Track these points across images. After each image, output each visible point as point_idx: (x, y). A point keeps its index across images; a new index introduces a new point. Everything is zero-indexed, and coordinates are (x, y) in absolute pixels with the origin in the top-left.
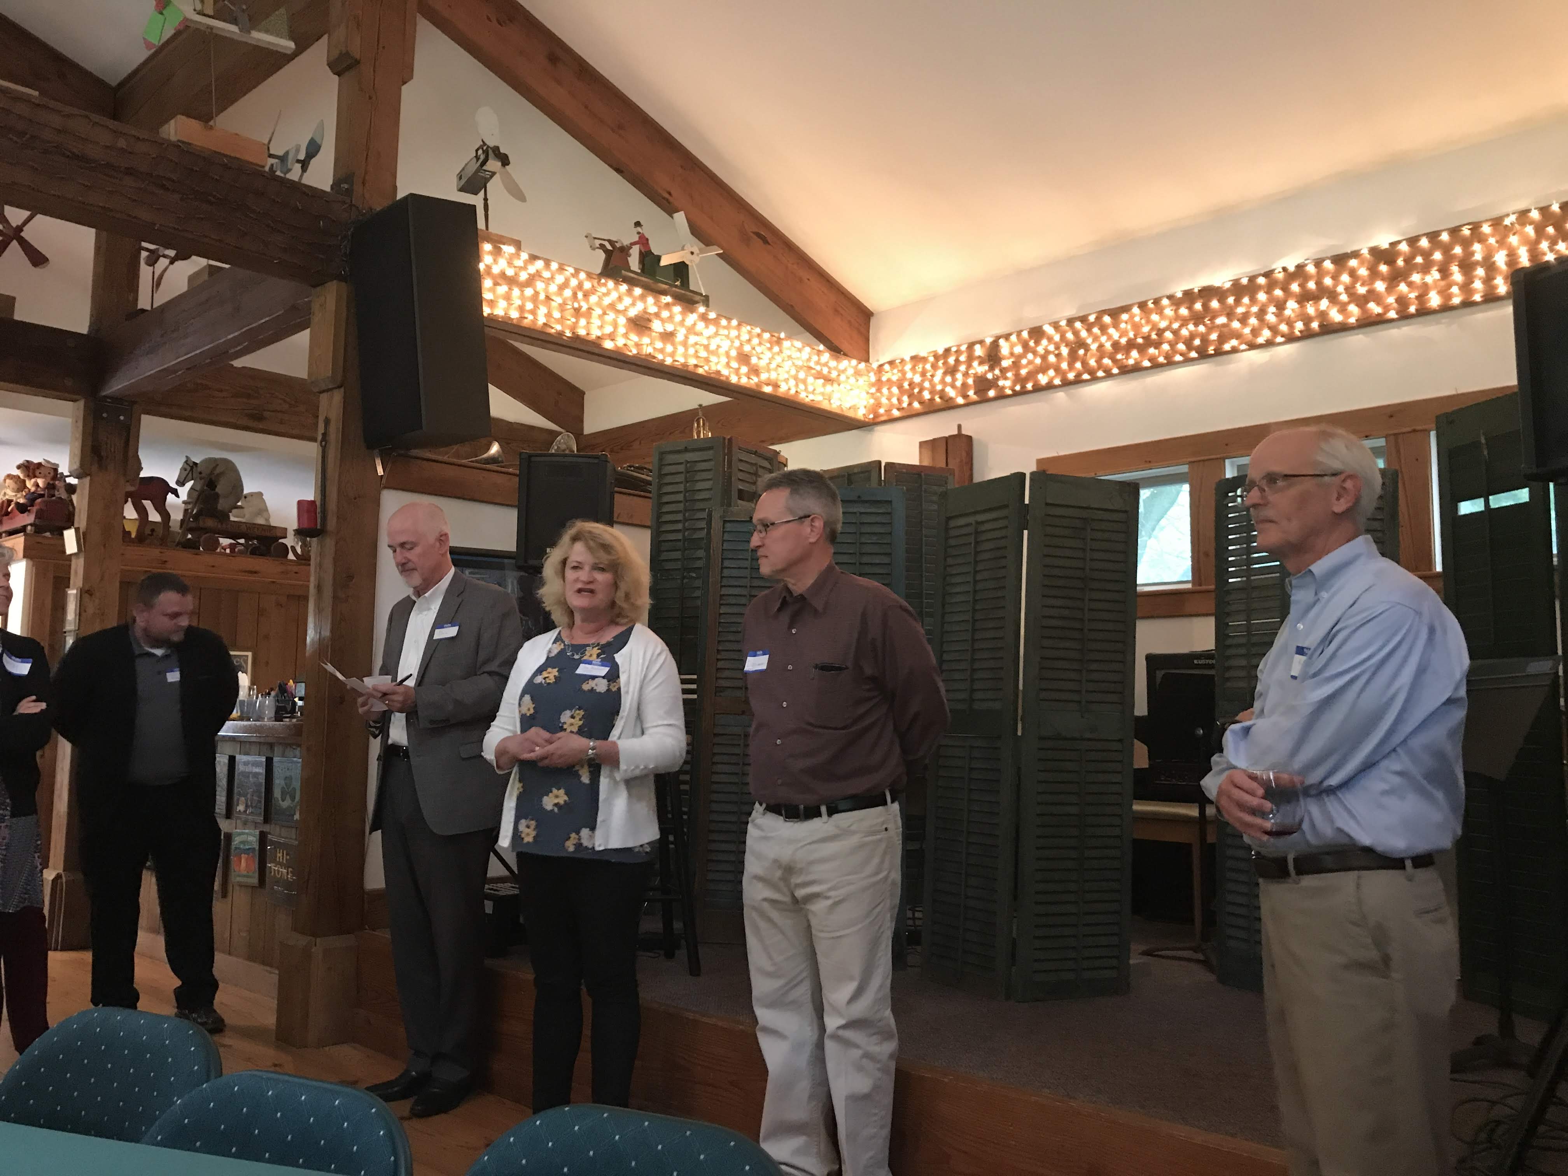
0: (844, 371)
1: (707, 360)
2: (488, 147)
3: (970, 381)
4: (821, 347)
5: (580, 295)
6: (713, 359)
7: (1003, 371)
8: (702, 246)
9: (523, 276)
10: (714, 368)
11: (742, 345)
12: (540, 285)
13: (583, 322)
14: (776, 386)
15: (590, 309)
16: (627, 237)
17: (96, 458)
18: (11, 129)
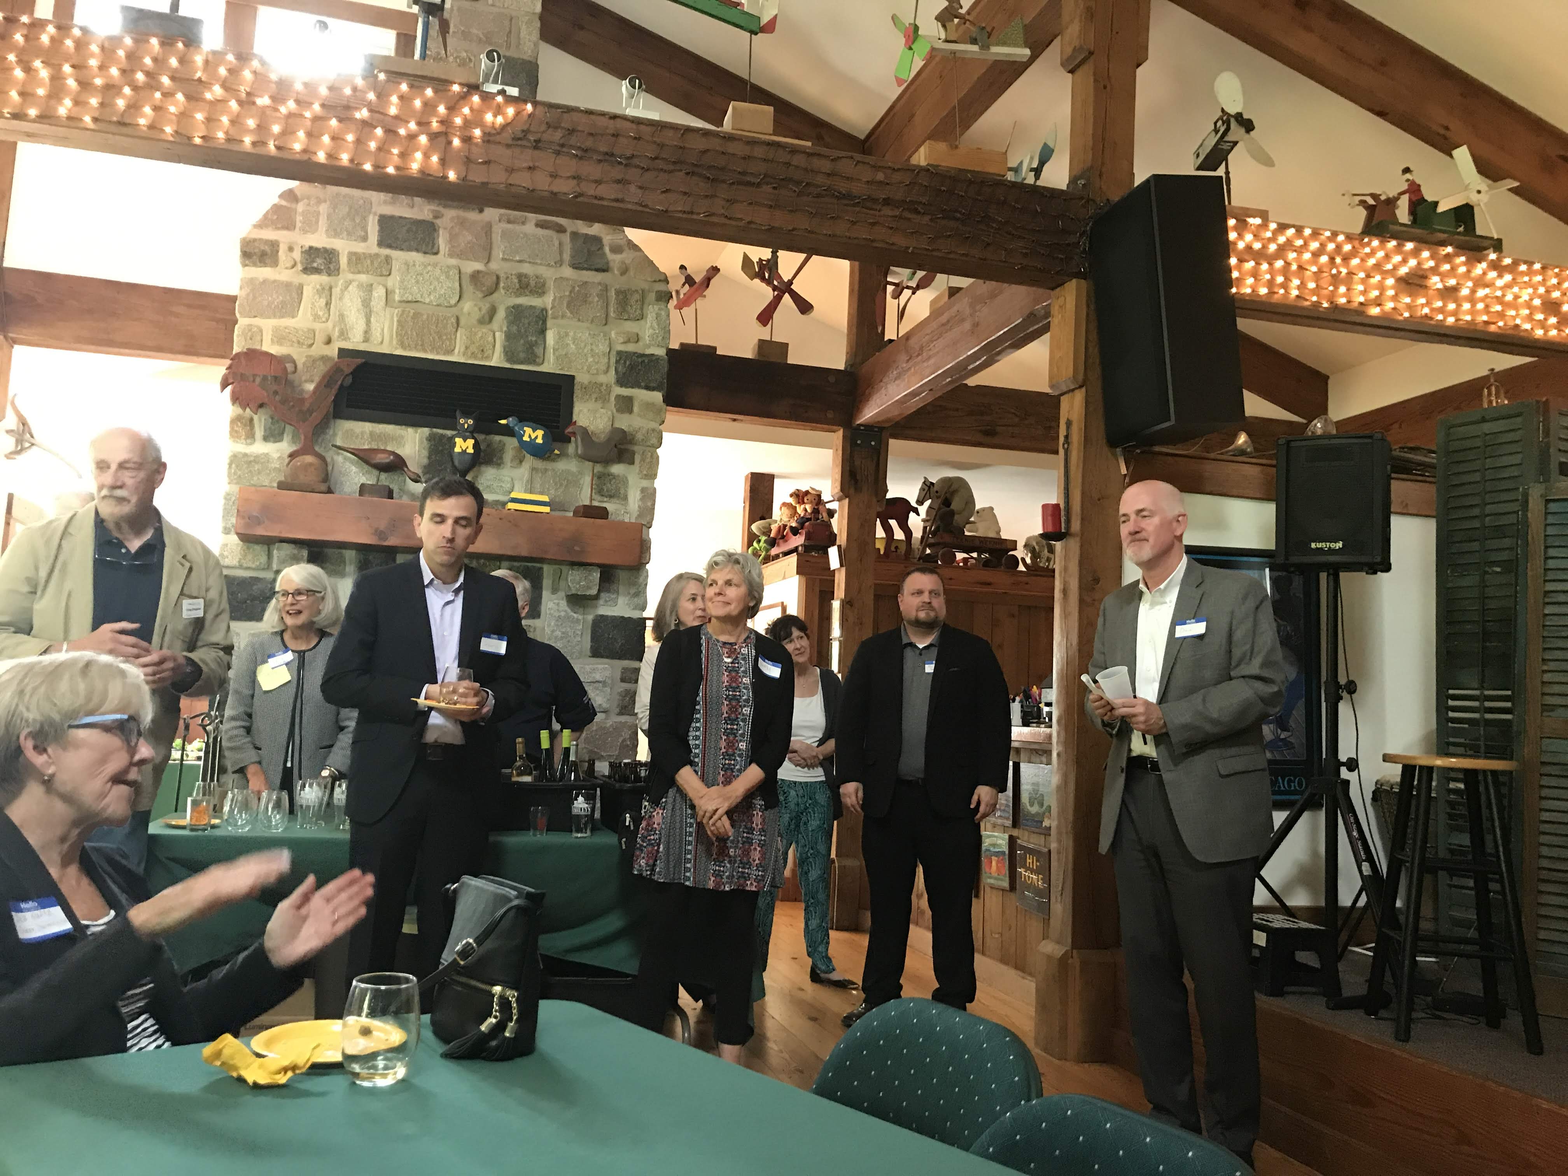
1: (1502, 314)
2: (1229, 115)
5: (1338, 260)
6: (1511, 313)
8: (1490, 182)
9: (1273, 247)
10: (1511, 323)
12: (1292, 256)
13: (1342, 289)
15: (1351, 274)
16: (1393, 186)
17: (853, 482)
18: (790, 180)
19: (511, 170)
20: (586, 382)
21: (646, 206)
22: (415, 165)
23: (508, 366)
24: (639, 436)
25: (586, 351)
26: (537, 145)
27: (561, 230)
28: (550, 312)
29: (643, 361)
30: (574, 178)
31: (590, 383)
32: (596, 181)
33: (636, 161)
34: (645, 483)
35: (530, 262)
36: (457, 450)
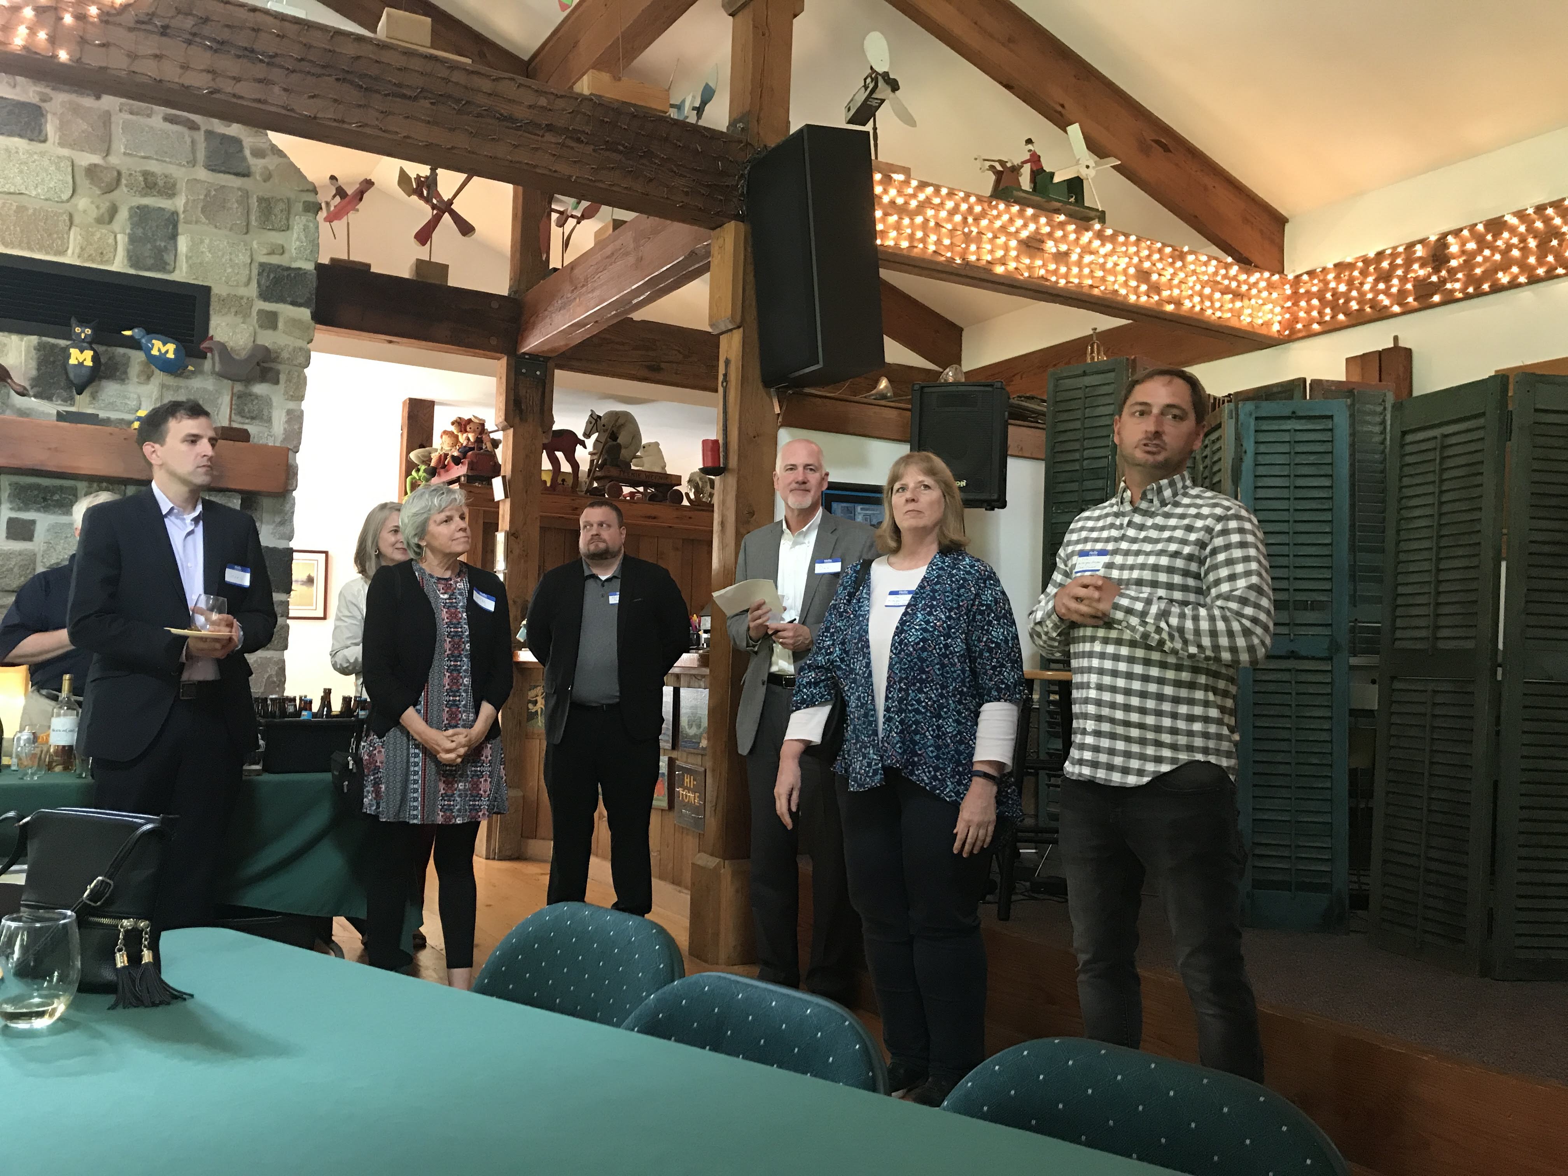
0: (1256, 284)
1: (1103, 279)
2: (877, 73)
3: (1409, 286)
4: (1230, 260)
5: (970, 220)
6: (1111, 278)
7: (1452, 272)
8: (1098, 159)
9: (913, 204)
10: (1110, 288)
11: (1141, 261)
12: (930, 213)
13: (973, 247)
14: (1178, 303)
15: (980, 233)
16: (1017, 155)
17: (517, 411)
18: (450, 97)
19: (133, 56)
20: (224, 294)
21: (292, 110)
22: (19, 39)
23: (132, 271)
24: (285, 355)
25: (224, 260)
26: (165, 31)
27: (193, 127)
28: (182, 216)
29: (289, 275)
30: (209, 72)
31: (228, 295)
32: (234, 78)
33: (277, 60)
34: (291, 405)
35: (157, 160)
36: (73, 361)
